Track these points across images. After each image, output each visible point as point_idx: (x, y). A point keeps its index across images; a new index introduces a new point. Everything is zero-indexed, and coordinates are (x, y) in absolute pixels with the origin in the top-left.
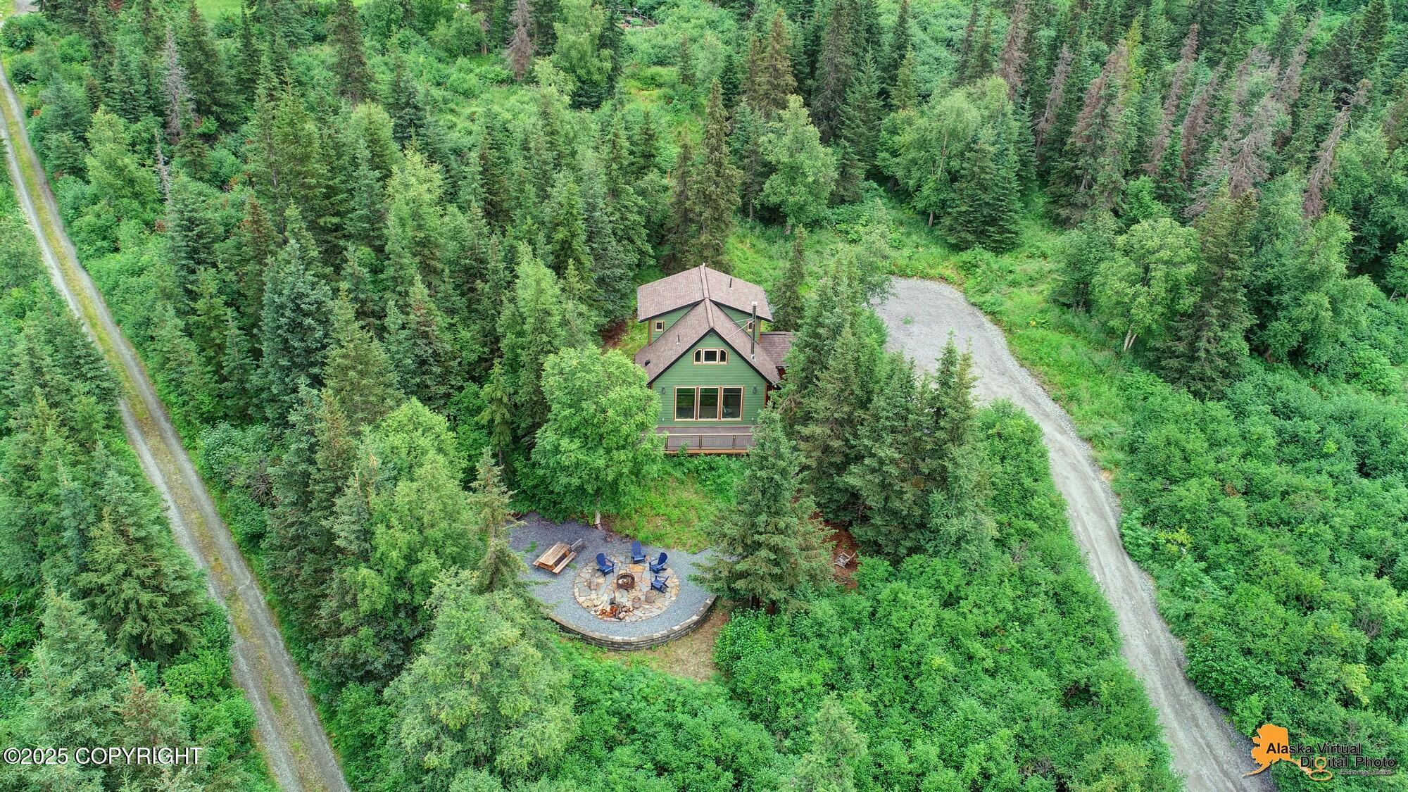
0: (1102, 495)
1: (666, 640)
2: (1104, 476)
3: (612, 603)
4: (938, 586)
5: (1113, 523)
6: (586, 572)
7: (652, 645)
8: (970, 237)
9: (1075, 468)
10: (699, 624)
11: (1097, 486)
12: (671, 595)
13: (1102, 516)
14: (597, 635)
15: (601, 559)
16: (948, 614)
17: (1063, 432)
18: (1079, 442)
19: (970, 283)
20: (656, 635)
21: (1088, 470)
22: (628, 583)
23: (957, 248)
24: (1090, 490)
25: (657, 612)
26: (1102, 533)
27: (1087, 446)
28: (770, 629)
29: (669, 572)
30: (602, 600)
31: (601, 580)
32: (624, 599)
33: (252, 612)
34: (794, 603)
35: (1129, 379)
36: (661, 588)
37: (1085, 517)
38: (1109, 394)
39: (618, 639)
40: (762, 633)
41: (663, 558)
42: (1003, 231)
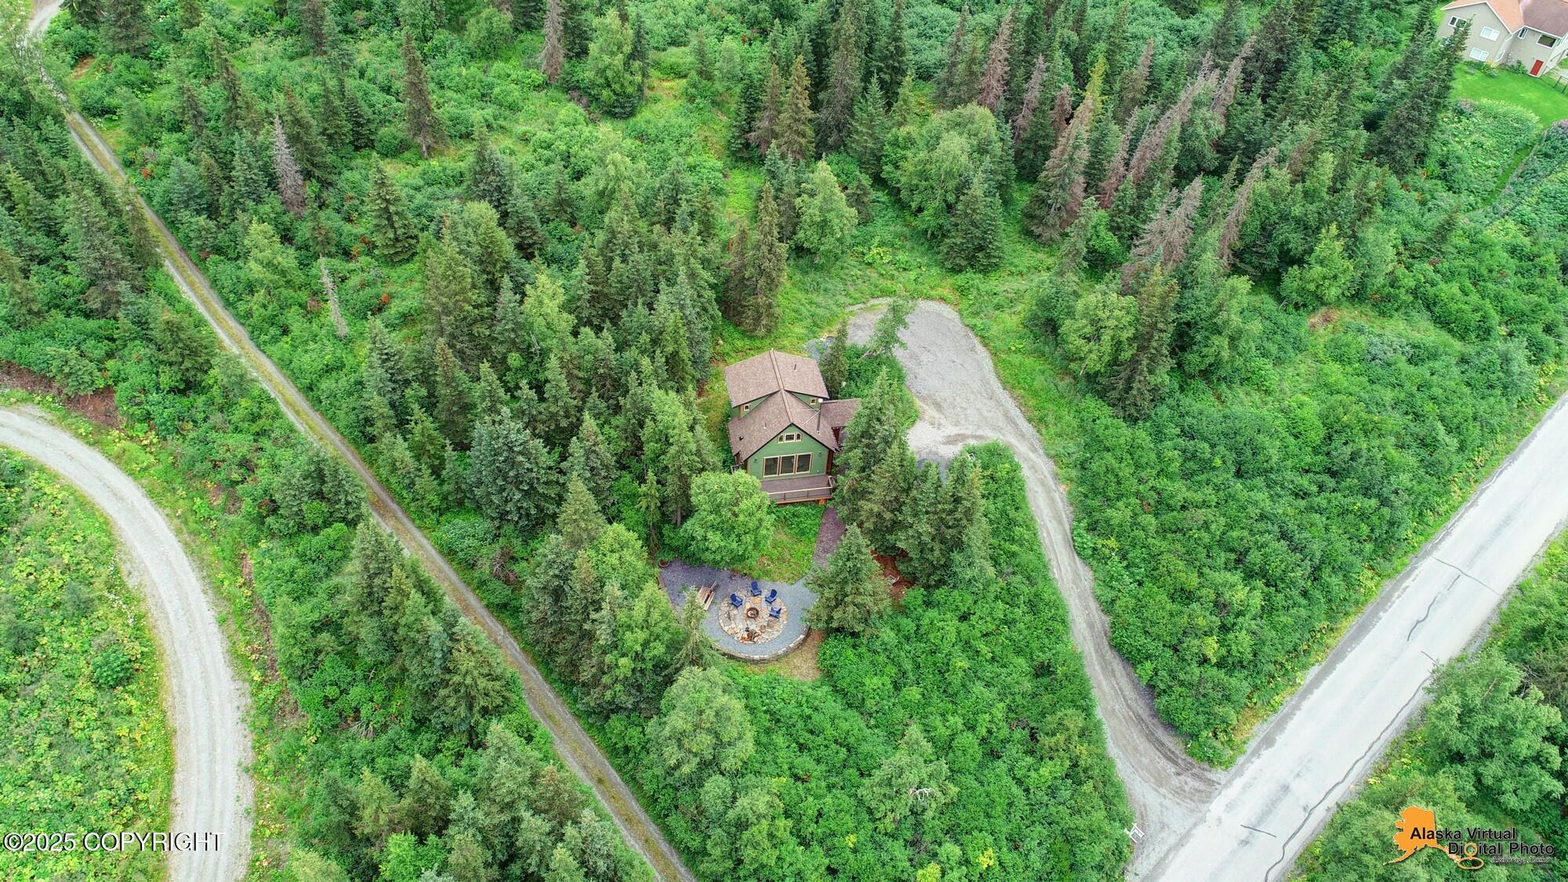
0: (1060, 504)
1: (786, 654)
2: (1062, 488)
3: (747, 630)
4: (957, 608)
5: (1067, 527)
6: (724, 606)
7: (778, 658)
8: (964, 263)
9: (1043, 483)
10: (804, 640)
11: (1057, 496)
12: (783, 617)
13: (1060, 523)
14: (742, 655)
15: (733, 597)
16: (964, 626)
17: (1034, 450)
18: (1046, 459)
19: (964, 305)
20: (780, 652)
21: (1051, 483)
22: (754, 613)
23: (954, 271)
24: (1052, 500)
25: (776, 634)
26: (1060, 537)
27: (1051, 462)
28: (854, 647)
29: (778, 600)
30: (739, 626)
31: (735, 612)
32: (754, 626)
33: (513, 655)
34: (869, 631)
35: (1083, 405)
36: (776, 614)
37: (1049, 525)
38: (1069, 418)
39: (756, 657)
40: (850, 652)
41: (774, 593)
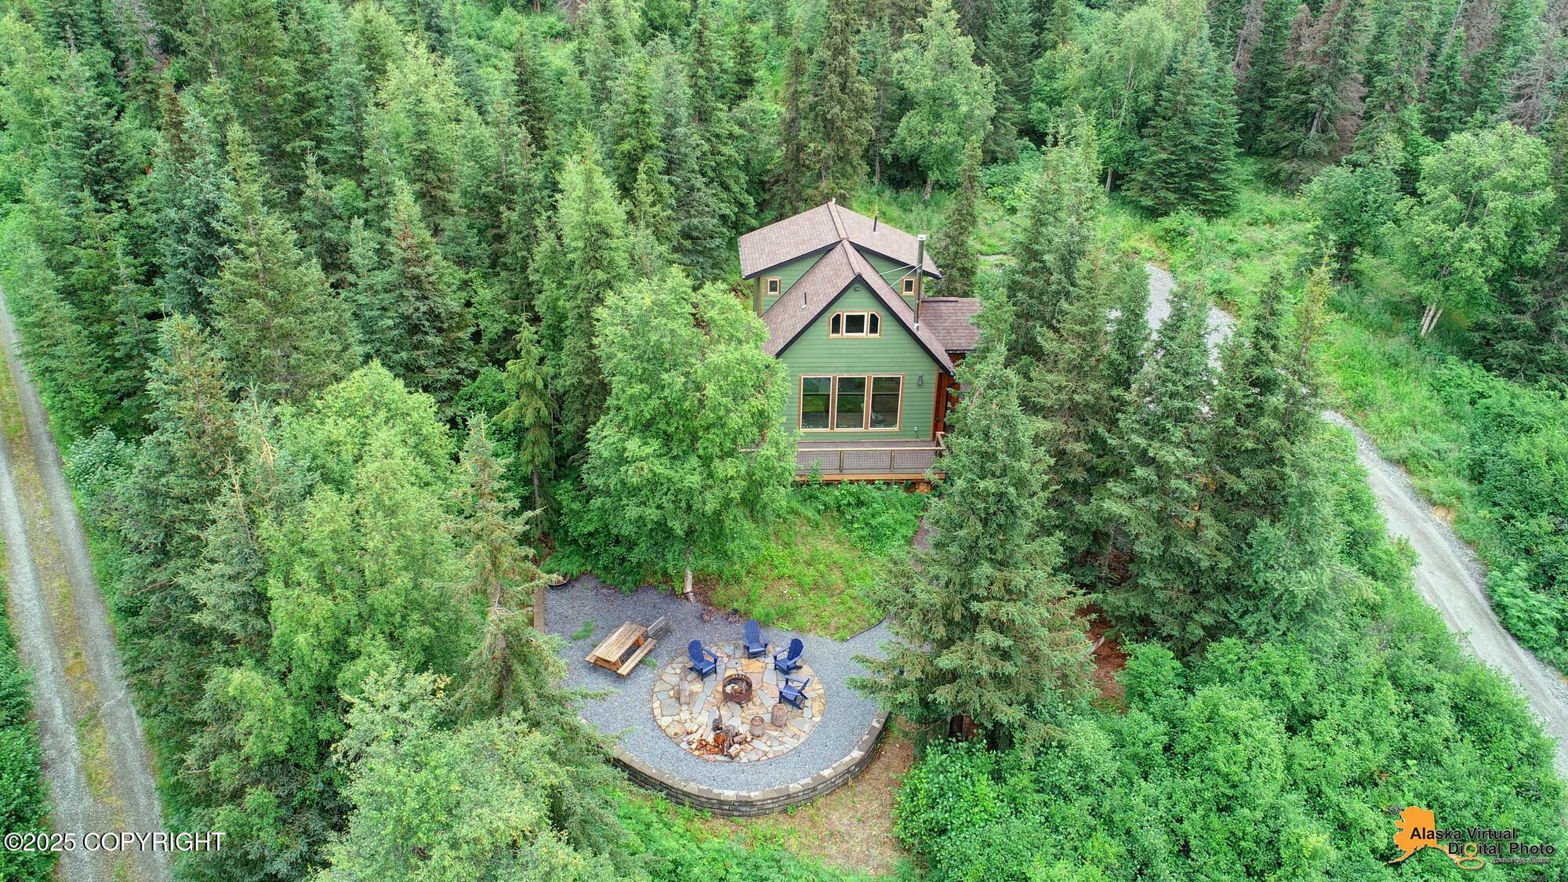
0: (1445, 546)
1: (810, 795)
2: (1438, 514)
3: (717, 728)
4: (1276, 693)
5: (1473, 587)
6: (672, 673)
7: (787, 804)
8: (1172, 197)
10: (863, 766)
12: (813, 709)
13: (1454, 576)
14: (692, 788)
15: (695, 650)
16: (1300, 746)
18: (1386, 466)
19: (1178, 257)
20: (794, 787)
21: (1411, 506)
22: (740, 692)
23: (1153, 213)
25: (792, 743)
26: (1462, 603)
27: (1399, 472)
28: (997, 777)
29: (806, 672)
30: (700, 721)
31: (697, 687)
32: (736, 720)
33: (119, 750)
34: (1036, 729)
35: (1443, 373)
36: (793, 701)
39: (729, 794)
40: (985, 787)
41: (796, 648)
42: (1217, 187)
